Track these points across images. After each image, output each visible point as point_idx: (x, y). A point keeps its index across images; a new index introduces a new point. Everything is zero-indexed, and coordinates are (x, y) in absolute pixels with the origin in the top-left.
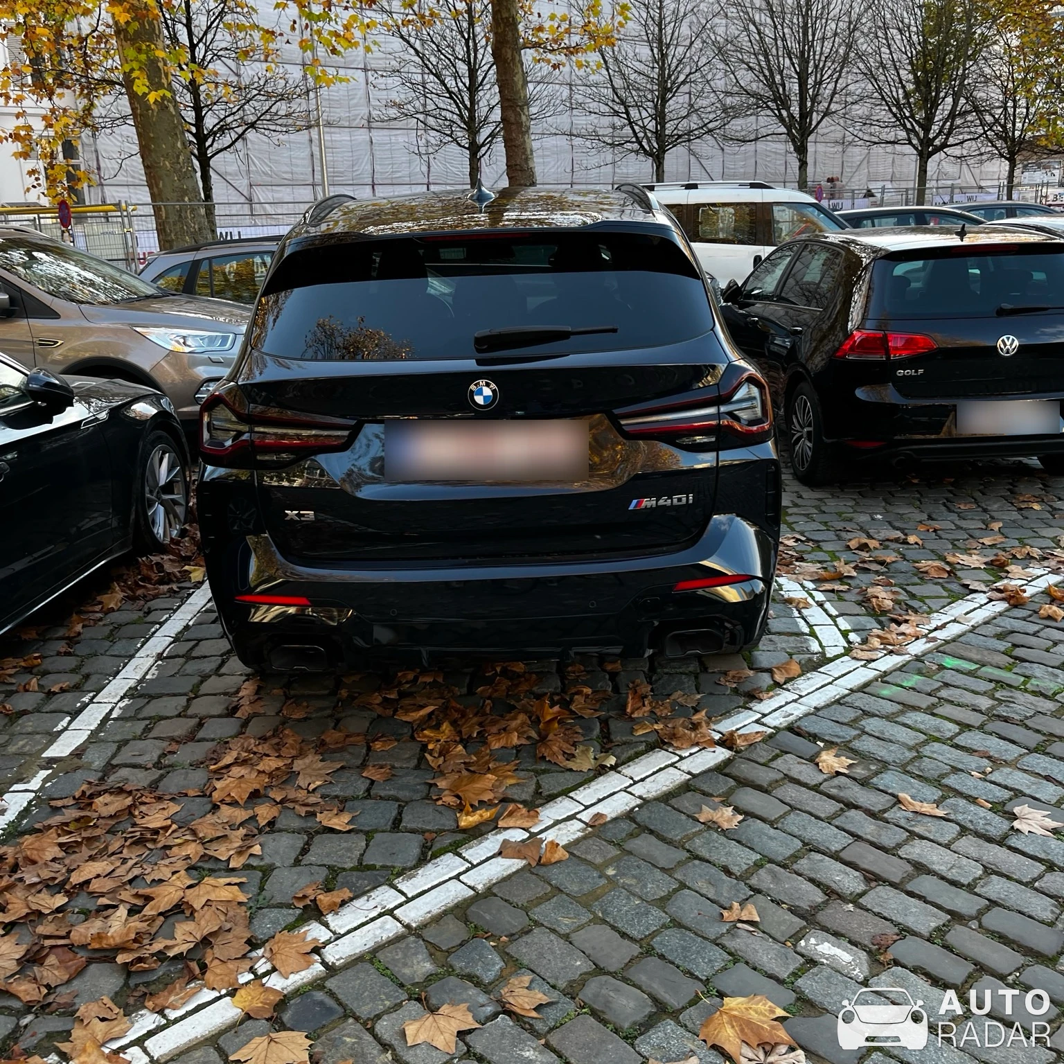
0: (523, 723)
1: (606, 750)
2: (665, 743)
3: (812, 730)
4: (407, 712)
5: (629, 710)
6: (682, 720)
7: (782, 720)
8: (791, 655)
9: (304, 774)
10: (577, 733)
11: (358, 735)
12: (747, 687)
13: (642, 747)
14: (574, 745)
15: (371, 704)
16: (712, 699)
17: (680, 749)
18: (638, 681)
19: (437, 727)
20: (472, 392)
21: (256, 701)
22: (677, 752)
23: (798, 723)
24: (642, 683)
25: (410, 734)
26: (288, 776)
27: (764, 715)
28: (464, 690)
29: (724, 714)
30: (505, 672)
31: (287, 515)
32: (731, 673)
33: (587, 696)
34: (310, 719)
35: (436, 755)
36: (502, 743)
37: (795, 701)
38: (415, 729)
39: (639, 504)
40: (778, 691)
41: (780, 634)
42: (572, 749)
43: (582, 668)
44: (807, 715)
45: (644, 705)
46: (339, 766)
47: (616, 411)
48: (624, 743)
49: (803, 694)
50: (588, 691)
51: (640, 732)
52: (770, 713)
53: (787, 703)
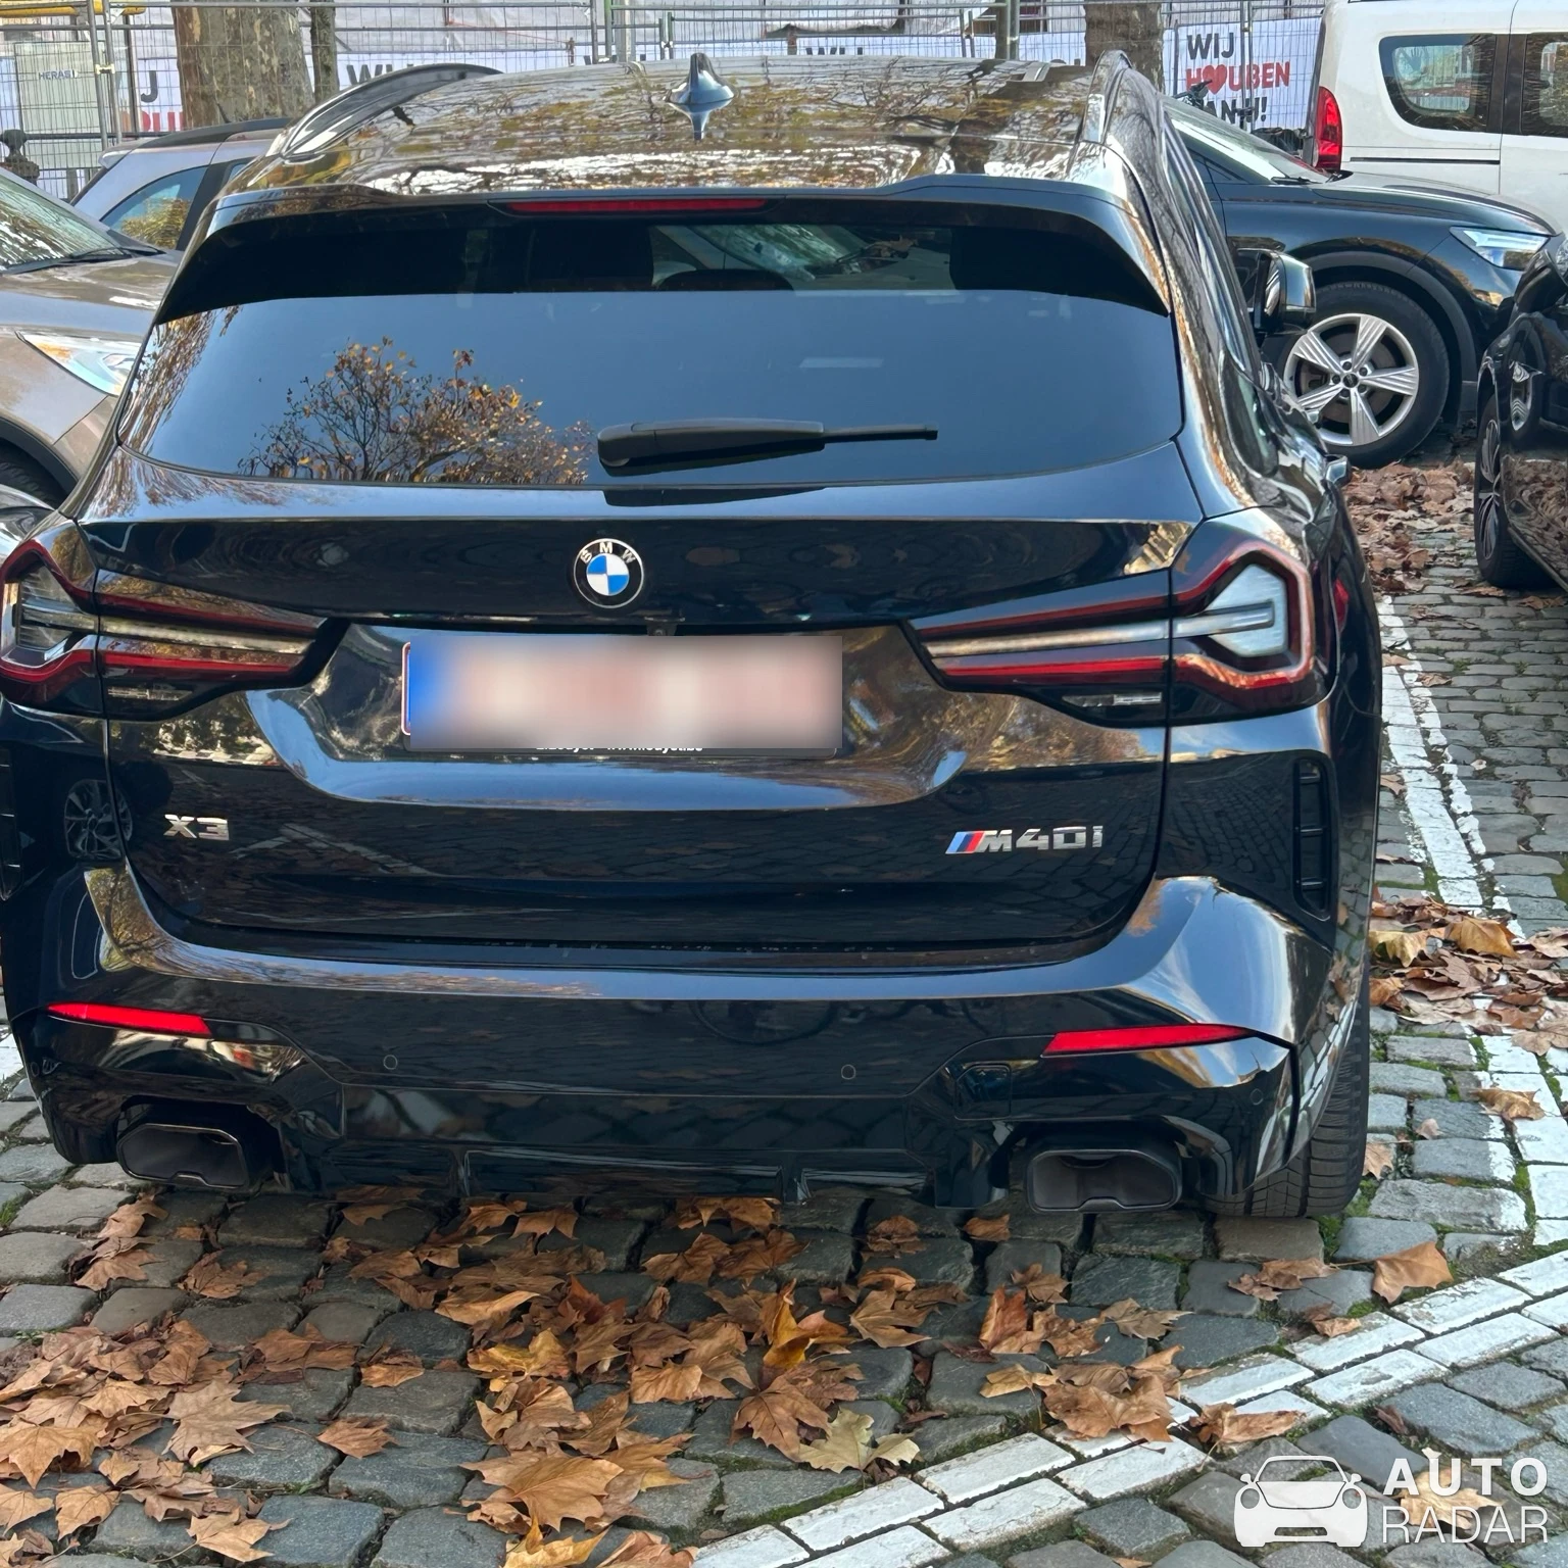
0: (728, 1348)
1: (905, 1428)
2: (1051, 1422)
3: (1420, 1420)
4: (466, 1299)
5: (987, 1335)
6: (1111, 1369)
7: (1357, 1388)
8: (1442, 1231)
9: (189, 1426)
10: (847, 1380)
11: (341, 1346)
12: (1299, 1303)
13: (994, 1426)
14: (833, 1408)
15: (388, 1276)
16: (1205, 1324)
17: (1082, 1438)
18: (1037, 1268)
19: (523, 1342)
20: (582, 566)
21: (134, 1249)
22: (1076, 1445)
23: (1392, 1402)
24: (1046, 1272)
25: (460, 1353)
26: (154, 1427)
27: (1320, 1374)
28: (619, 1260)
29: (1222, 1364)
30: (722, 1224)
31: (169, 825)
32: (1273, 1267)
33: (901, 1294)
34: (245, 1301)
35: (503, 1407)
36: (663, 1390)
37: (1409, 1346)
38: (475, 1339)
39: (967, 841)
40: (1378, 1317)
41: (1435, 1177)
42: (821, 1420)
43: (914, 1227)
44: (1421, 1382)
45: (1030, 1327)
46: (271, 1415)
47: (918, 624)
48: (956, 1414)
49: (1435, 1330)
50: (906, 1282)
51: (999, 1391)
52: (1337, 1370)
53: (1388, 1350)
